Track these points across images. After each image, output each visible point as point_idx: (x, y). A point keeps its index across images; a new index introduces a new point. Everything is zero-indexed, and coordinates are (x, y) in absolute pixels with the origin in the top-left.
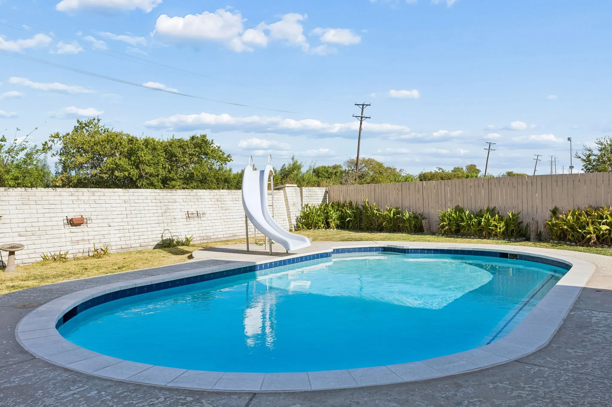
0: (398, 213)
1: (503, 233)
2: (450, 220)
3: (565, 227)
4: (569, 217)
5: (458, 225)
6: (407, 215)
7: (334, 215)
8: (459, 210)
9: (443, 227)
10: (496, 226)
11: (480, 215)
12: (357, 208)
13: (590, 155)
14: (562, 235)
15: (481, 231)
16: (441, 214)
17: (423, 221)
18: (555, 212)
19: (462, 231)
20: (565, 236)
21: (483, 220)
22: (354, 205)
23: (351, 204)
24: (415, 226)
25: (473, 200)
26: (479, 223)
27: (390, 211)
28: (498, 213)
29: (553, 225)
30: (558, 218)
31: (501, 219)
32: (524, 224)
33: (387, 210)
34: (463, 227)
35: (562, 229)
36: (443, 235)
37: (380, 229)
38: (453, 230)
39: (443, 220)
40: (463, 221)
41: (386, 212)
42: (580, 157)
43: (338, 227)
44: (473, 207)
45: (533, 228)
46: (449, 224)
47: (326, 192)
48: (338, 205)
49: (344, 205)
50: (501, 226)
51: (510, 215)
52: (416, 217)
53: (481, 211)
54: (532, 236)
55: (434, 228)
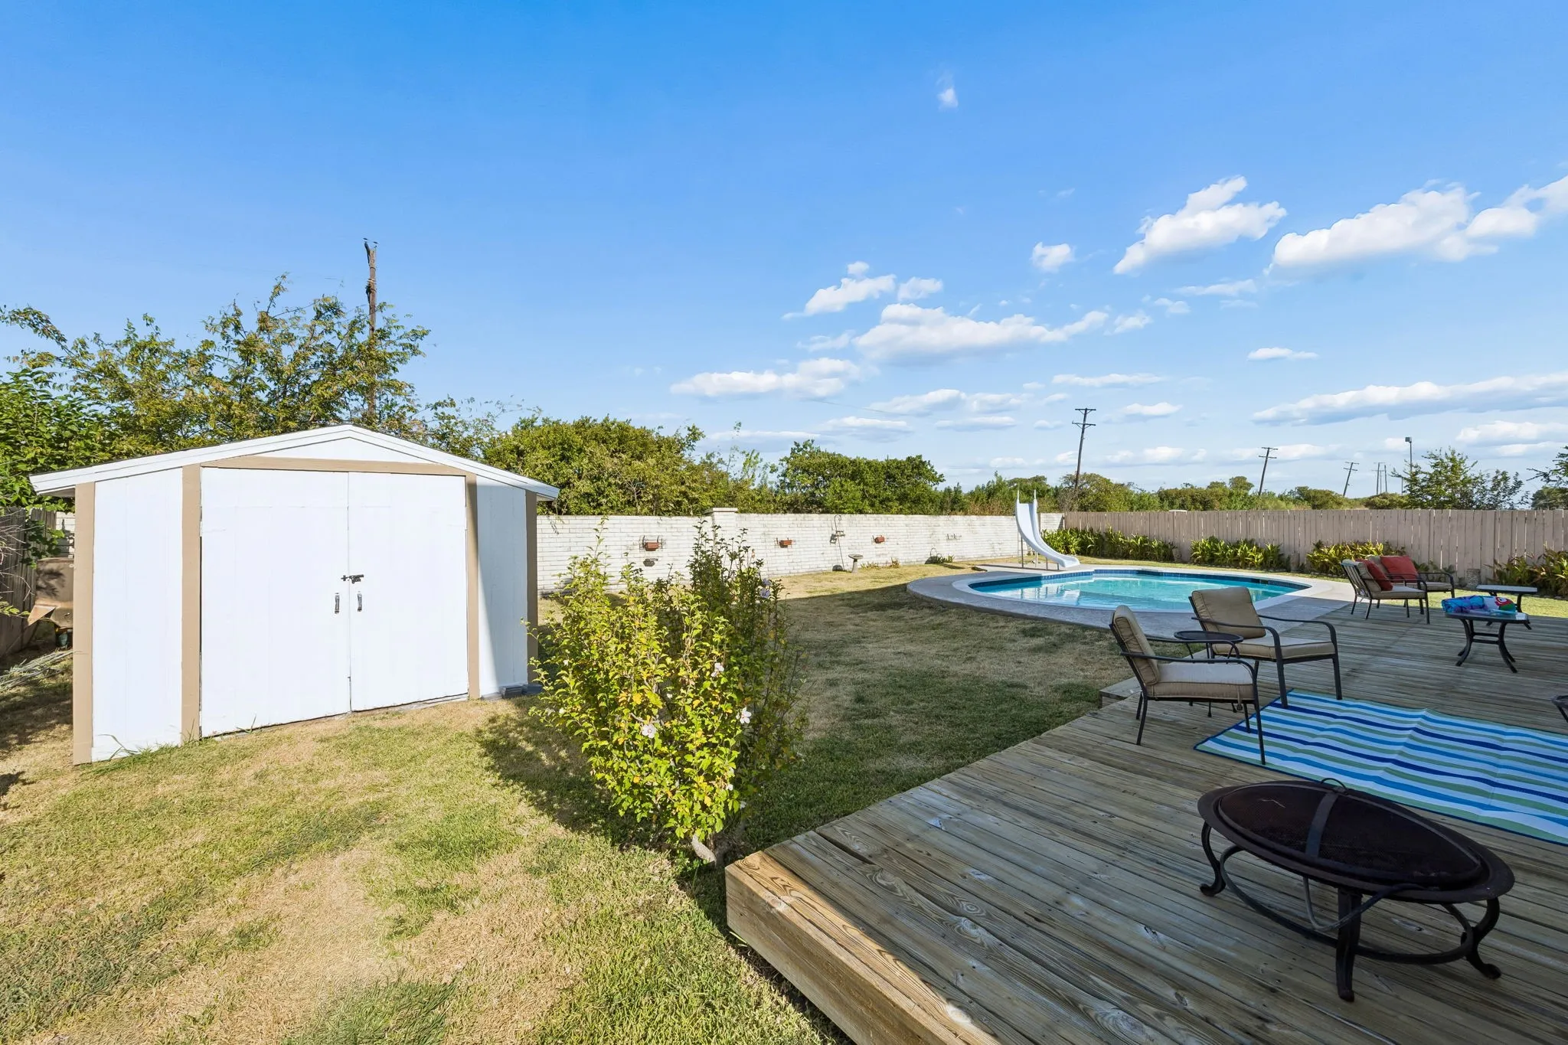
0: (1146, 541)
1: (1261, 564)
2: (1203, 550)
3: (1326, 560)
4: (1331, 551)
5: (1212, 555)
6: (1156, 544)
7: (1075, 542)
8: (1213, 540)
9: (1196, 556)
10: (1253, 557)
11: (1237, 545)
12: (1099, 535)
13: (1417, 473)
14: (1325, 568)
15: (1237, 561)
16: (1193, 544)
17: (1174, 551)
18: (1319, 546)
19: (1216, 561)
20: (1328, 568)
21: (1239, 551)
22: (1095, 531)
23: (1091, 530)
24: (1165, 555)
25: (1229, 531)
26: (1235, 553)
27: (1136, 539)
28: (1256, 545)
29: (1315, 558)
30: (1320, 552)
31: (1259, 550)
32: (1286, 556)
33: (1135, 539)
34: (1218, 556)
35: (1324, 562)
36: (1195, 564)
37: (1126, 556)
38: (1206, 559)
39: (1196, 550)
40: (1217, 551)
41: (1132, 541)
42: (1400, 476)
43: (1078, 553)
44: (1229, 538)
45: (1293, 560)
46: (1202, 554)
47: (1063, 518)
48: (1077, 530)
49: (1084, 532)
50: (1259, 556)
51: (1269, 547)
52: (1165, 546)
53: (1238, 542)
54: (1293, 567)
55: (1186, 557)
